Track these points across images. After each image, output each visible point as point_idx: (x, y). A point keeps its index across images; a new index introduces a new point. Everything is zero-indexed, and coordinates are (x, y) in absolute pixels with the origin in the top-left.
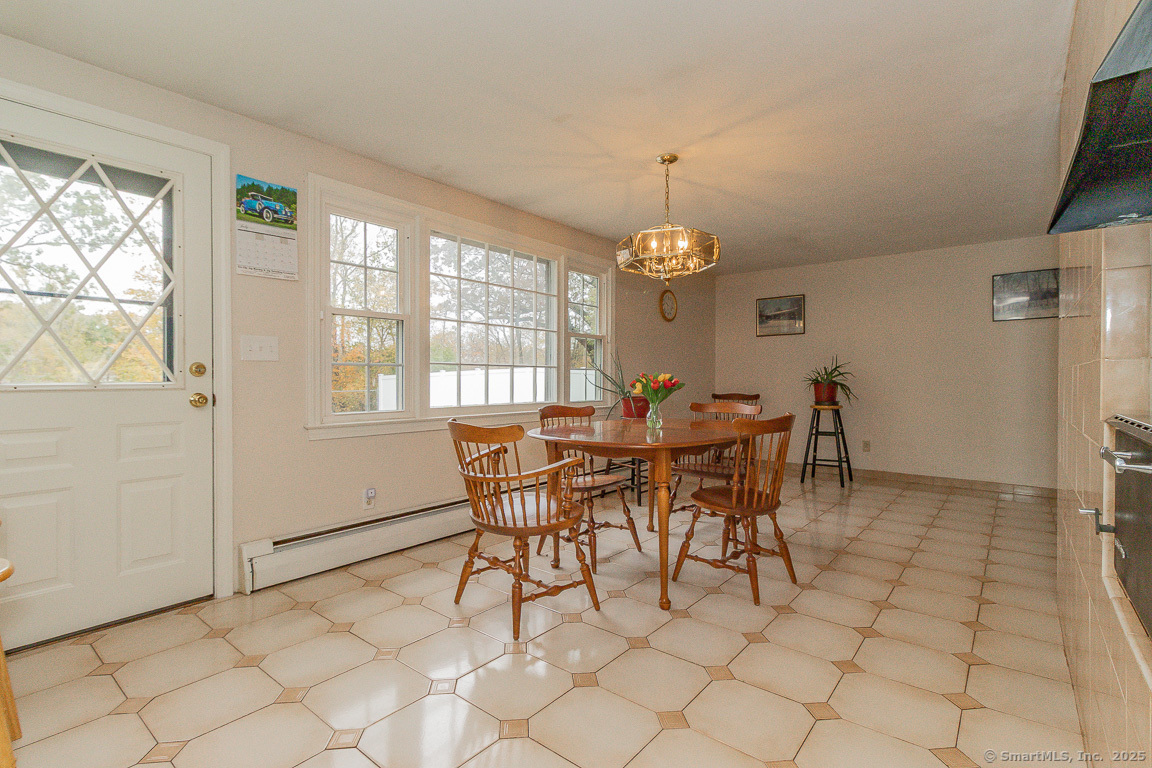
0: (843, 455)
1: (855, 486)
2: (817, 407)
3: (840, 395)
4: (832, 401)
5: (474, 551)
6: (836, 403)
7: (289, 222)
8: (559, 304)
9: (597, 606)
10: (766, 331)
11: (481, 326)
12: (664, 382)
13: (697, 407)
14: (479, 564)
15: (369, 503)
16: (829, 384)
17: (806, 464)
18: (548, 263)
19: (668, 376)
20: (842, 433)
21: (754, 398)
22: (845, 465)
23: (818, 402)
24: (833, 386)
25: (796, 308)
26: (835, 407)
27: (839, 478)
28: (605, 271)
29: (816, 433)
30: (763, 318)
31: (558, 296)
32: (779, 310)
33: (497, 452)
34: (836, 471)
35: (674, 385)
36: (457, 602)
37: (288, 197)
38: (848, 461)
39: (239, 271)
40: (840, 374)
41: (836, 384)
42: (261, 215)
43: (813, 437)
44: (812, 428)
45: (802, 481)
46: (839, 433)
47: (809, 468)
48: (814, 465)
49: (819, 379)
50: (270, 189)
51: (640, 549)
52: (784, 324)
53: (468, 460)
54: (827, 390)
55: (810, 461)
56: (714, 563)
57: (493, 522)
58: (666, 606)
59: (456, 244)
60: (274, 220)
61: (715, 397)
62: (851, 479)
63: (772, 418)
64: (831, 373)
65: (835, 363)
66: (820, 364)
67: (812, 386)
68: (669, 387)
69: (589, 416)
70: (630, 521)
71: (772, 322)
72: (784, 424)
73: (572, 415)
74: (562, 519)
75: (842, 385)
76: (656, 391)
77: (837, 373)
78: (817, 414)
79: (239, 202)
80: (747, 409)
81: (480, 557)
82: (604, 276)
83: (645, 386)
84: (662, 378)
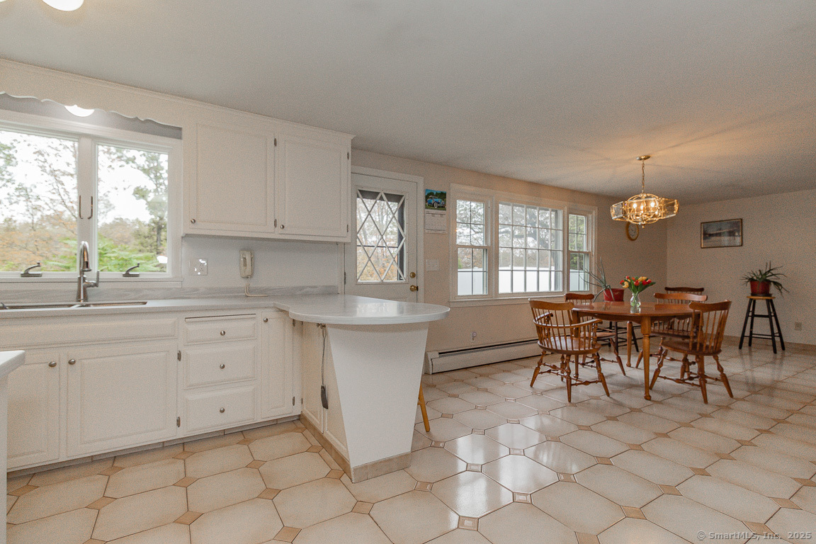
0: (776, 330)
1: (786, 354)
2: (752, 297)
3: (773, 289)
4: (766, 293)
5: (540, 363)
6: (770, 295)
7: (443, 207)
8: (564, 234)
9: (608, 394)
10: (709, 244)
11: (522, 250)
12: (642, 281)
13: (659, 296)
14: (543, 368)
15: (473, 339)
16: (763, 282)
17: (743, 336)
18: (556, 212)
19: (644, 278)
20: (775, 316)
21: (701, 290)
22: (777, 339)
23: (753, 294)
24: (766, 284)
25: (736, 227)
26: (769, 298)
27: (772, 348)
28: (591, 213)
29: (751, 314)
30: (706, 235)
31: (563, 230)
32: (720, 229)
33: (547, 316)
34: (770, 342)
35: (649, 283)
36: (531, 386)
37: (443, 195)
38: (781, 336)
39: (427, 231)
40: (773, 275)
41: (769, 282)
42: (433, 206)
43: (750, 319)
44: (748, 311)
45: (740, 347)
46: (772, 315)
47: (746, 340)
48: (751, 337)
49: (755, 278)
50: (437, 193)
51: (625, 374)
52: (726, 240)
53: (539, 317)
54: (762, 286)
55: (747, 333)
56: (677, 381)
57: (550, 347)
58: (648, 398)
59: (510, 207)
60: (438, 207)
61: (667, 289)
62: (783, 348)
63: (716, 302)
64: (765, 274)
65: (768, 267)
66: (756, 267)
67: (749, 283)
68: (645, 284)
69: (591, 299)
70: (619, 358)
71: (713, 238)
72: (725, 306)
73: (575, 298)
74: (591, 348)
75: (775, 283)
76: (637, 287)
77: (770, 274)
78: (752, 303)
79: (426, 201)
80: (696, 298)
81: (544, 365)
82: (590, 216)
83: (630, 284)
84: (641, 279)
